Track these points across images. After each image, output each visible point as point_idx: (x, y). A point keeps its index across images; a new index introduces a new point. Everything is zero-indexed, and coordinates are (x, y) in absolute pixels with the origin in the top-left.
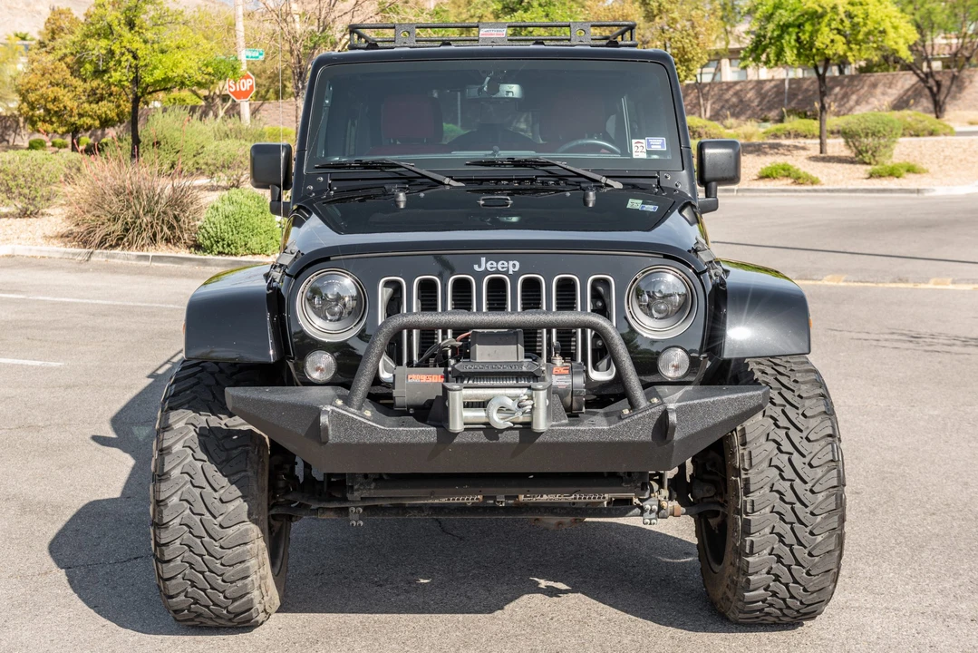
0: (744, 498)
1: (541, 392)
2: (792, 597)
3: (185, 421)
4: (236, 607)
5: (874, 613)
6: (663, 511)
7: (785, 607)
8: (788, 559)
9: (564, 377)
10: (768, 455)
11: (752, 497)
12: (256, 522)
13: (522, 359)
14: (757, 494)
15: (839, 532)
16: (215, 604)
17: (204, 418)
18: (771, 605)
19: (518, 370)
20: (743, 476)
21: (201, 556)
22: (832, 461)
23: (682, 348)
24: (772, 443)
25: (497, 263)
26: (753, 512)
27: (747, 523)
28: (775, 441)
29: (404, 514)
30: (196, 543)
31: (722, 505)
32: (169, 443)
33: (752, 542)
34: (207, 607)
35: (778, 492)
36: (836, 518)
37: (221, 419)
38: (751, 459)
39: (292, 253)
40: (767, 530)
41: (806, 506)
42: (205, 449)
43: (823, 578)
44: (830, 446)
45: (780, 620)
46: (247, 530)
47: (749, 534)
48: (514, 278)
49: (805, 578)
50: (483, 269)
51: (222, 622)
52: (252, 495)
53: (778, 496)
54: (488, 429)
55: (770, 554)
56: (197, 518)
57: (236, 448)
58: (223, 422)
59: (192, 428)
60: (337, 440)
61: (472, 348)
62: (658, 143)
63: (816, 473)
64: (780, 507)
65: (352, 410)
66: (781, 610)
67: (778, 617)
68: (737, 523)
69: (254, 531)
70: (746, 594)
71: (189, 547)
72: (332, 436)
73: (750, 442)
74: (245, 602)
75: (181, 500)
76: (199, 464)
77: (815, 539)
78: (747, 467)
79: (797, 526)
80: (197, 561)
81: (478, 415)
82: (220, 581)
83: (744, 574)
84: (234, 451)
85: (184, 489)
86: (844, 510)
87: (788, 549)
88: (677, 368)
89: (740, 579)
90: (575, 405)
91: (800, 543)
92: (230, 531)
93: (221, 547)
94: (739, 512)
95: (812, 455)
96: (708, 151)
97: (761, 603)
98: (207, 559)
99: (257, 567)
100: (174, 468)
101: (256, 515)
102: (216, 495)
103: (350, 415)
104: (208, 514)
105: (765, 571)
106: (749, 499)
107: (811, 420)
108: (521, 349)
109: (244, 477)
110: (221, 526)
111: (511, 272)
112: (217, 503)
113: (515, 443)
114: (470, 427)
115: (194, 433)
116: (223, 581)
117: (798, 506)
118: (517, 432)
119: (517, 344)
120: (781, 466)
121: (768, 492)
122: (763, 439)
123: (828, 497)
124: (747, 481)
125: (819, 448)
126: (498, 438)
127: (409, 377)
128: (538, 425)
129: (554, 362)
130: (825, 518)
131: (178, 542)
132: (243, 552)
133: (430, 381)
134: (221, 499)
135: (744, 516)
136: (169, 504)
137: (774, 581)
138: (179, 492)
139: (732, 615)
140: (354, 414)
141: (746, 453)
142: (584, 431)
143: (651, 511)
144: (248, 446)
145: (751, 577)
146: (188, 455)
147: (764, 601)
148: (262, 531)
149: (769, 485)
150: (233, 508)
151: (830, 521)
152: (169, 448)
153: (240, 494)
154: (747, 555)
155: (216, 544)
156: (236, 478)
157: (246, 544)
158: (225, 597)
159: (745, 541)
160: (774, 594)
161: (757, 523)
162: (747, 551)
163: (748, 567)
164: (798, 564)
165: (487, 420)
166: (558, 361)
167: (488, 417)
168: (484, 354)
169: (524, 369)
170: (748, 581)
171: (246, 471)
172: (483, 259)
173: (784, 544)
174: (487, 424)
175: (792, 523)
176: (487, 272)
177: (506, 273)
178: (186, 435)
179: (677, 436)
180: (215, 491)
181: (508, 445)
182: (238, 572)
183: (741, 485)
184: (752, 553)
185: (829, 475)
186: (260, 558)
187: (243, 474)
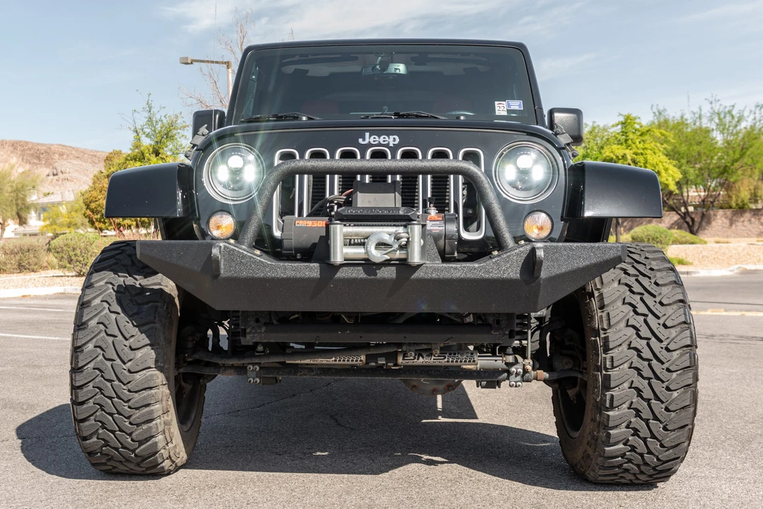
0: (604, 356)
1: (416, 226)
2: (650, 452)
3: (105, 281)
4: (141, 450)
5: (720, 481)
6: (527, 375)
7: (642, 463)
8: (646, 414)
9: (438, 223)
10: (625, 316)
11: (611, 354)
12: (161, 369)
13: (399, 204)
14: (616, 350)
15: (694, 389)
16: (123, 447)
17: (122, 279)
18: (630, 461)
19: (395, 213)
20: (602, 336)
21: (111, 398)
22: (685, 323)
23: (545, 213)
24: (628, 306)
25: (379, 137)
26: (613, 367)
27: (607, 378)
28: (630, 304)
29: (295, 374)
30: (107, 386)
31: (581, 373)
32: (89, 298)
33: (612, 396)
34: (117, 449)
35: (636, 349)
36: (691, 375)
37: (136, 279)
38: (609, 319)
39: (203, 135)
40: (626, 385)
41: (663, 363)
42: (120, 303)
43: (678, 434)
44: (682, 310)
45: (637, 479)
46: (152, 375)
47: (609, 388)
48: (394, 149)
49: (662, 433)
50: (366, 142)
51: (132, 466)
52: (159, 344)
53: (636, 353)
54: (367, 264)
55: (629, 408)
56: (109, 364)
57: (147, 303)
58: (138, 283)
59: (111, 286)
60: (229, 274)
61: (354, 196)
62: (516, 105)
63: (670, 333)
64: (637, 362)
65: (244, 247)
66: (638, 466)
67: (635, 474)
68: (597, 380)
69: (160, 378)
70: (607, 449)
71: (100, 389)
72: (224, 272)
73: (608, 305)
74: (150, 445)
75: (95, 347)
76: (114, 316)
77: (672, 394)
78: (605, 327)
79: (654, 381)
80: (107, 403)
81: (358, 252)
82: (127, 424)
83: (604, 429)
84: (146, 306)
85: (98, 337)
86: (697, 369)
87: (646, 404)
88: (541, 229)
89: (601, 433)
90: (448, 249)
91: (657, 398)
92: (138, 376)
93: (129, 391)
94: (599, 369)
95: (666, 317)
96: (557, 115)
97: (620, 458)
98: (116, 402)
99: (161, 412)
100: (91, 319)
101: (162, 363)
102: (127, 343)
103: (240, 251)
104: (118, 360)
105: (624, 425)
106: (608, 356)
107: (663, 288)
108: (399, 197)
109: (152, 328)
110: (130, 371)
111: (391, 145)
112: (127, 349)
113: (392, 279)
114: (350, 263)
115: (112, 291)
116: (130, 423)
117: (654, 362)
118: (394, 268)
119: (395, 193)
120: (638, 326)
121: (626, 349)
122: (619, 303)
123: (682, 355)
124: (606, 340)
125: (672, 311)
126: (376, 274)
127: (297, 222)
128: (412, 258)
129: (429, 211)
130: (680, 375)
131: (91, 385)
132: (148, 395)
133: (315, 225)
134: (130, 347)
135: (604, 372)
136: (85, 351)
137: (633, 435)
138: (94, 340)
139: (592, 474)
140: (244, 250)
141: (604, 314)
142: (456, 268)
143: (517, 374)
144: (157, 302)
145: (611, 432)
146: (104, 308)
147: (623, 456)
148: (167, 378)
149: (627, 343)
150: (140, 355)
151: (686, 377)
152: (89, 302)
153: (149, 342)
154: (608, 409)
155: (125, 387)
156: (145, 328)
157: (151, 388)
158: (132, 440)
159: (606, 396)
160: (633, 449)
161: (617, 378)
162: (608, 406)
163: (608, 420)
164: (656, 418)
165: (366, 257)
166: (433, 212)
167: (367, 253)
168: (364, 201)
169: (401, 213)
170: (609, 435)
171: (154, 323)
172: (367, 134)
173: (642, 398)
174: (367, 260)
175: (649, 379)
176: (370, 145)
177: (387, 146)
178: (105, 291)
179: (544, 274)
180: (126, 339)
181: (384, 281)
182: (143, 415)
183: (600, 343)
184: (612, 408)
185: (683, 335)
186: (164, 403)
187: (151, 325)
